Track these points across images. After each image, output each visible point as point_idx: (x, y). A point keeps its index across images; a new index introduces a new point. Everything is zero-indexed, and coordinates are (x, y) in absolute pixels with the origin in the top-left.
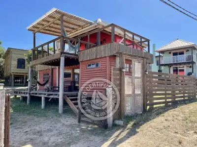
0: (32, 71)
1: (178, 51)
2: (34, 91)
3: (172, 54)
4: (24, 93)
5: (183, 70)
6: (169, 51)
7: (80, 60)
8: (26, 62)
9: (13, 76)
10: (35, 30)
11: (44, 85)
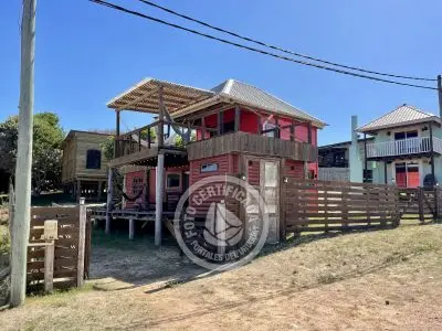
0: (114, 176)
1: (405, 130)
2: (117, 211)
3: (392, 137)
4: (101, 214)
5: (416, 170)
6: (388, 130)
7: (190, 158)
8: (103, 158)
9: (79, 183)
10: (118, 106)
11: (134, 200)
